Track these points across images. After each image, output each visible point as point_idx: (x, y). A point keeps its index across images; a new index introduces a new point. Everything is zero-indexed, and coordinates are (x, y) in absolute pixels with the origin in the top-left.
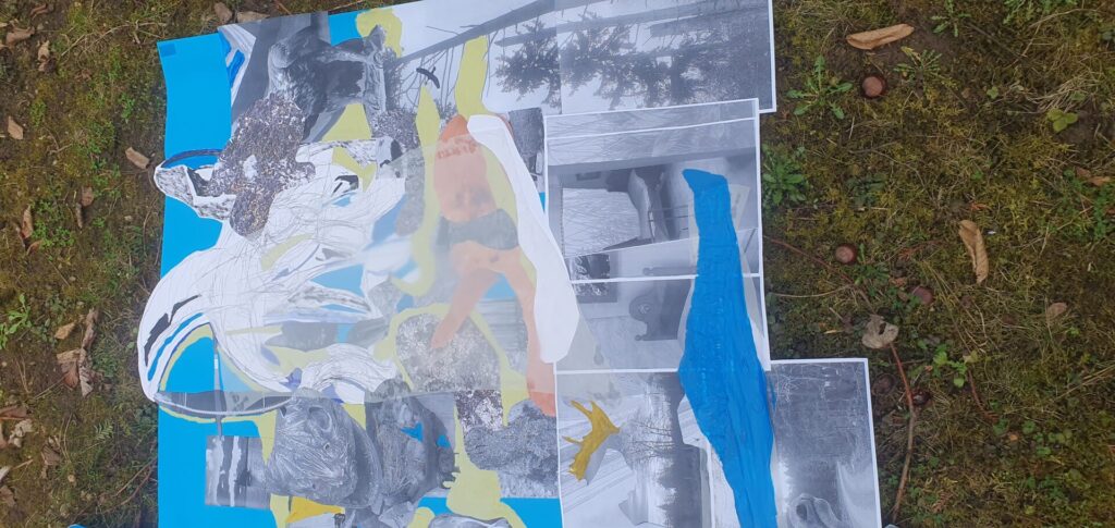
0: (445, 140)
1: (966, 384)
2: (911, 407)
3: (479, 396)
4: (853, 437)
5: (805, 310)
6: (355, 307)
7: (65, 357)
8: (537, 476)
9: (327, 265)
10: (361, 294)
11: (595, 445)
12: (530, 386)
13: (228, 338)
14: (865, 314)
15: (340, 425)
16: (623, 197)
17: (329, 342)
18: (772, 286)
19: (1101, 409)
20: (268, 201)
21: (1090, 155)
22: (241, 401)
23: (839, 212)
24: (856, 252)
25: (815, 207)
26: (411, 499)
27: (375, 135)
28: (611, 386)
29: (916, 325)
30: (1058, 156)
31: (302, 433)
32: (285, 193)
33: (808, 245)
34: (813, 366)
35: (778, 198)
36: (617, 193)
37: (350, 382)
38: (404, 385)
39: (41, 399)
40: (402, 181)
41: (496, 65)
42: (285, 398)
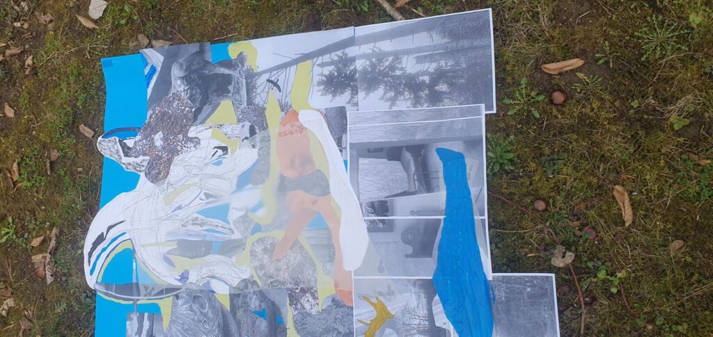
0: (284, 125)
1: (619, 291)
2: (583, 306)
3: (303, 291)
4: (545, 324)
5: (515, 241)
6: (224, 230)
7: (37, 258)
9: (207, 203)
10: (228, 222)
11: (378, 326)
12: (336, 286)
13: (142, 248)
14: (553, 244)
15: (213, 307)
16: (397, 165)
17: (207, 253)
18: (493, 224)
19: (706, 310)
20: (170, 161)
21: (697, 146)
22: (150, 289)
23: (536, 178)
24: (547, 204)
25: (521, 174)
27: (239, 121)
28: (389, 287)
29: (586, 252)
30: (677, 146)
31: (189, 312)
32: (181, 156)
33: (516, 198)
34: (520, 278)
35: (497, 168)
36: (394, 162)
37: (219, 279)
38: (254, 283)
39: (21, 285)
40: (256, 150)
41: (317, 79)
42: (178, 289)
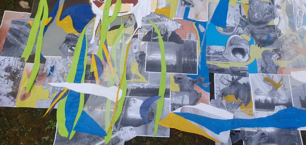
8: (262, 68)
11: (272, 83)
12: (284, 68)
15: (268, 18)
17: (289, 16)
26: (252, 35)
28: (287, 89)
31: (265, 9)
37: (279, 21)
38: (280, 35)
42: (273, 4)
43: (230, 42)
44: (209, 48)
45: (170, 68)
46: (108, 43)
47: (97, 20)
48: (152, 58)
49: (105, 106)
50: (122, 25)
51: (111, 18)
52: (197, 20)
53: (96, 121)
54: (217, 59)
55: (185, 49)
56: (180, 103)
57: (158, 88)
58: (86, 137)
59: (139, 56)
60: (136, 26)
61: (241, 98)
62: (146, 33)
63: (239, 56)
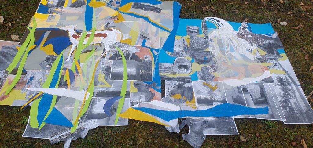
0: (263, 67)
3: (215, 69)
4: (222, 131)
7: (207, 7)
8: (202, 77)
9: (234, 47)
10: (230, 52)
12: (218, 78)
13: (217, 31)
15: (205, 47)
16: (260, 96)
17: (220, 46)
20: (244, 39)
22: (206, 32)
24: (258, 136)
26: (193, 57)
27: (261, 56)
28: (222, 91)
31: (202, 41)
32: (246, 41)
34: (235, 125)
37: (213, 49)
38: (214, 57)
39: (199, 4)
41: (281, 76)
42: (208, 39)
43: (177, 61)
44: (161, 65)
45: (130, 77)
46: (81, 61)
47: (73, 47)
48: (116, 71)
49: (74, 104)
50: (93, 50)
51: (84, 46)
52: (151, 48)
53: (64, 116)
54: (167, 72)
55: (143, 65)
56: (138, 101)
57: (120, 91)
58: (54, 128)
59: (106, 69)
60: (104, 50)
61: (186, 96)
62: (112, 55)
63: (184, 70)
